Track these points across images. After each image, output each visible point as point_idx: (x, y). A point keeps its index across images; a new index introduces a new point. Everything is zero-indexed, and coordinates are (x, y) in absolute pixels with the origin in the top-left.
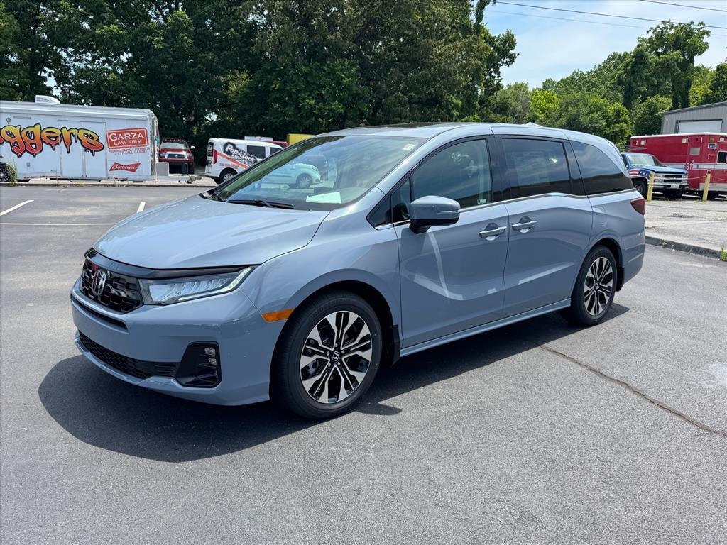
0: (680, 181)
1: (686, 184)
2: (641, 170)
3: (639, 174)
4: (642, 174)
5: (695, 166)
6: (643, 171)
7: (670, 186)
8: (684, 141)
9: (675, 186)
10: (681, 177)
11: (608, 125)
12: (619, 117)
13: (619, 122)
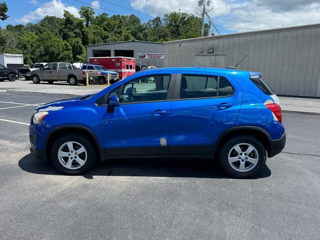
0: (116, 77)
1: (118, 78)
2: (101, 73)
3: (101, 74)
4: (102, 74)
5: (119, 70)
6: (103, 73)
7: (114, 79)
8: (113, 60)
9: (115, 79)
10: (116, 75)
11: (62, 51)
12: (66, 47)
13: (66, 50)
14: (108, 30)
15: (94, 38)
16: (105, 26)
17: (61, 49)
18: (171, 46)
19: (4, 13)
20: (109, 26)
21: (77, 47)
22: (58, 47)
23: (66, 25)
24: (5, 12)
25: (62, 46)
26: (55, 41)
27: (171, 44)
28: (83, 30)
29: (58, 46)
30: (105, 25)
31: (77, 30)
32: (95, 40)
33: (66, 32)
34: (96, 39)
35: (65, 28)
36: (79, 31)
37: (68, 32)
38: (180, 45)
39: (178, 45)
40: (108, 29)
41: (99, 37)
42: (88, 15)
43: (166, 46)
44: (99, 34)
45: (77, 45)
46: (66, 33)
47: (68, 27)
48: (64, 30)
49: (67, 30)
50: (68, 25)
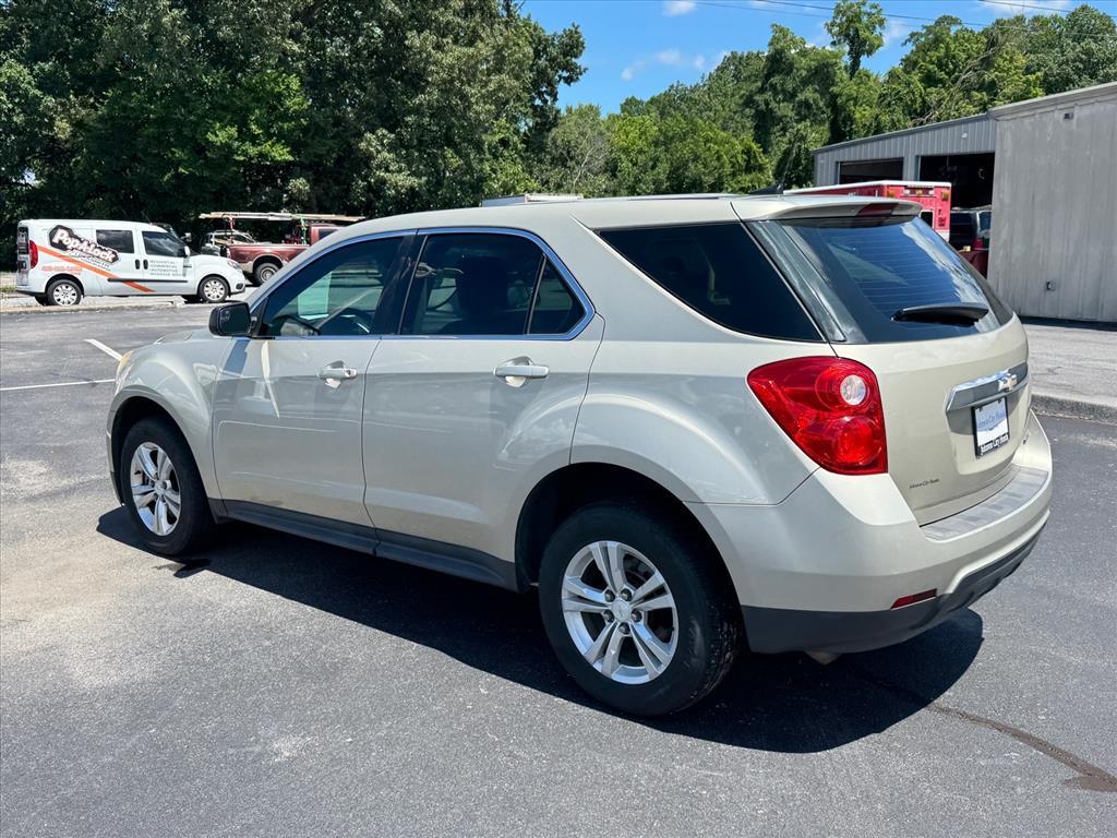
11: (734, 175)
12: (748, 162)
13: (749, 169)
14: (941, 81)
15: (877, 116)
16: (931, 67)
17: (728, 169)
18: (1027, 121)
19: (573, 59)
20: (947, 66)
21: (798, 155)
22: (715, 163)
23: (768, 77)
24: (576, 57)
25: (734, 156)
26: (707, 140)
27: (1026, 114)
28: (835, 89)
29: (719, 159)
30: (933, 63)
31: (809, 94)
32: (879, 123)
33: (767, 104)
34: (885, 118)
35: (762, 90)
36: (817, 95)
37: (773, 105)
38: (1067, 116)
39: (1059, 116)
40: (943, 75)
41: (899, 110)
42: (857, 31)
43: (1005, 124)
44: (901, 99)
45: (800, 146)
46: (763, 107)
47: (773, 87)
48: (757, 98)
49: (768, 95)
50: (775, 80)
